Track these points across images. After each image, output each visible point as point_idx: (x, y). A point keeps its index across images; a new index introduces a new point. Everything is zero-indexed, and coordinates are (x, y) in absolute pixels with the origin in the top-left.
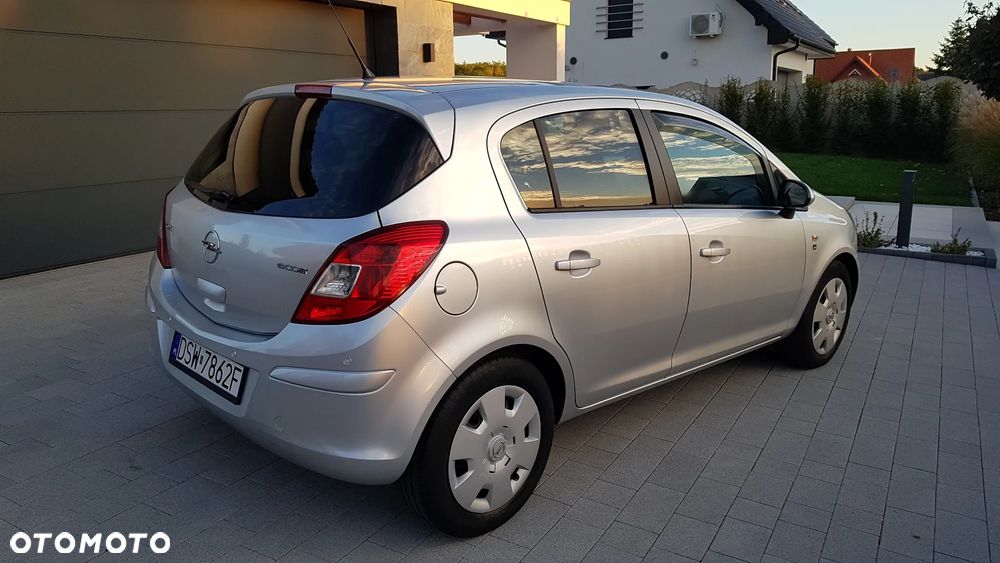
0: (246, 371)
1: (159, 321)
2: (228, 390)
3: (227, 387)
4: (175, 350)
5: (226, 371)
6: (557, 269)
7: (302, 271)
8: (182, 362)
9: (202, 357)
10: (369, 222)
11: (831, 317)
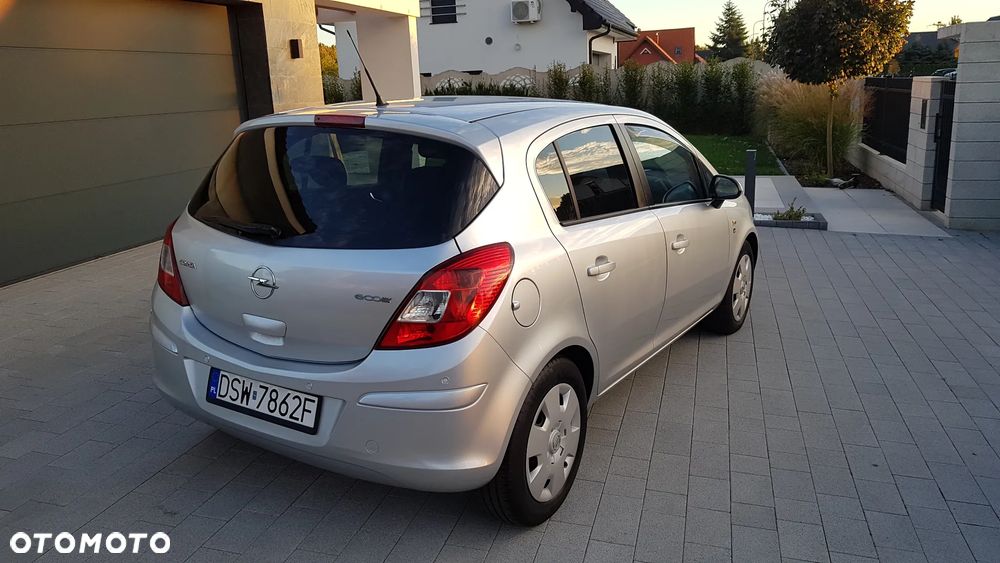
0: (321, 399)
1: (185, 361)
2: (299, 422)
3: (297, 419)
4: (212, 388)
5: (293, 404)
6: (589, 275)
7: (386, 300)
8: (227, 399)
9: (255, 393)
10: (448, 250)
11: (743, 288)
